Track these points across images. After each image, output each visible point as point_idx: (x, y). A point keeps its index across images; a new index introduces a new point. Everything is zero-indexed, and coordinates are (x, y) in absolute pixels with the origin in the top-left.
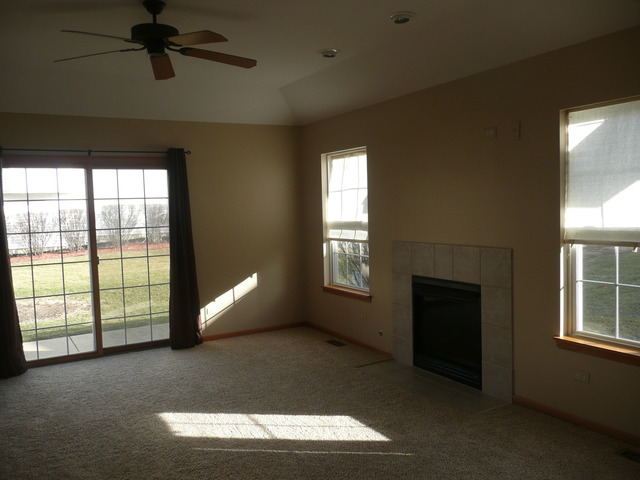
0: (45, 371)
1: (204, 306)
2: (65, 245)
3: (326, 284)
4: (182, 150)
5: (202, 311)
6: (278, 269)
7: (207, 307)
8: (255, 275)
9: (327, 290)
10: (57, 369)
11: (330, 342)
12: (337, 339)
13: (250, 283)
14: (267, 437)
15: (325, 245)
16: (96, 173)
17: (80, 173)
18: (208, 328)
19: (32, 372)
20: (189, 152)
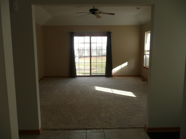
0: (80, 78)
1: (114, 68)
2: (97, 55)
3: (144, 66)
4: (110, 32)
5: (113, 70)
6: (133, 61)
7: (114, 69)
8: (127, 62)
9: (144, 67)
10: (82, 78)
11: (142, 80)
12: (145, 80)
13: (125, 64)
14: (112, 92)
15: (145, 56)
16: (92, 38)
17: (89, 37)
18: (114, 74)
19: (77, 77)
20: (112, 33)
